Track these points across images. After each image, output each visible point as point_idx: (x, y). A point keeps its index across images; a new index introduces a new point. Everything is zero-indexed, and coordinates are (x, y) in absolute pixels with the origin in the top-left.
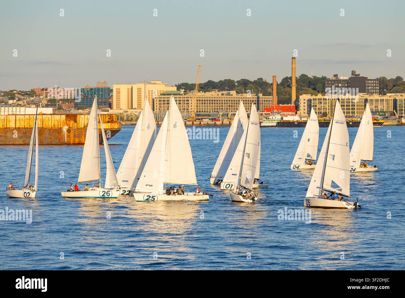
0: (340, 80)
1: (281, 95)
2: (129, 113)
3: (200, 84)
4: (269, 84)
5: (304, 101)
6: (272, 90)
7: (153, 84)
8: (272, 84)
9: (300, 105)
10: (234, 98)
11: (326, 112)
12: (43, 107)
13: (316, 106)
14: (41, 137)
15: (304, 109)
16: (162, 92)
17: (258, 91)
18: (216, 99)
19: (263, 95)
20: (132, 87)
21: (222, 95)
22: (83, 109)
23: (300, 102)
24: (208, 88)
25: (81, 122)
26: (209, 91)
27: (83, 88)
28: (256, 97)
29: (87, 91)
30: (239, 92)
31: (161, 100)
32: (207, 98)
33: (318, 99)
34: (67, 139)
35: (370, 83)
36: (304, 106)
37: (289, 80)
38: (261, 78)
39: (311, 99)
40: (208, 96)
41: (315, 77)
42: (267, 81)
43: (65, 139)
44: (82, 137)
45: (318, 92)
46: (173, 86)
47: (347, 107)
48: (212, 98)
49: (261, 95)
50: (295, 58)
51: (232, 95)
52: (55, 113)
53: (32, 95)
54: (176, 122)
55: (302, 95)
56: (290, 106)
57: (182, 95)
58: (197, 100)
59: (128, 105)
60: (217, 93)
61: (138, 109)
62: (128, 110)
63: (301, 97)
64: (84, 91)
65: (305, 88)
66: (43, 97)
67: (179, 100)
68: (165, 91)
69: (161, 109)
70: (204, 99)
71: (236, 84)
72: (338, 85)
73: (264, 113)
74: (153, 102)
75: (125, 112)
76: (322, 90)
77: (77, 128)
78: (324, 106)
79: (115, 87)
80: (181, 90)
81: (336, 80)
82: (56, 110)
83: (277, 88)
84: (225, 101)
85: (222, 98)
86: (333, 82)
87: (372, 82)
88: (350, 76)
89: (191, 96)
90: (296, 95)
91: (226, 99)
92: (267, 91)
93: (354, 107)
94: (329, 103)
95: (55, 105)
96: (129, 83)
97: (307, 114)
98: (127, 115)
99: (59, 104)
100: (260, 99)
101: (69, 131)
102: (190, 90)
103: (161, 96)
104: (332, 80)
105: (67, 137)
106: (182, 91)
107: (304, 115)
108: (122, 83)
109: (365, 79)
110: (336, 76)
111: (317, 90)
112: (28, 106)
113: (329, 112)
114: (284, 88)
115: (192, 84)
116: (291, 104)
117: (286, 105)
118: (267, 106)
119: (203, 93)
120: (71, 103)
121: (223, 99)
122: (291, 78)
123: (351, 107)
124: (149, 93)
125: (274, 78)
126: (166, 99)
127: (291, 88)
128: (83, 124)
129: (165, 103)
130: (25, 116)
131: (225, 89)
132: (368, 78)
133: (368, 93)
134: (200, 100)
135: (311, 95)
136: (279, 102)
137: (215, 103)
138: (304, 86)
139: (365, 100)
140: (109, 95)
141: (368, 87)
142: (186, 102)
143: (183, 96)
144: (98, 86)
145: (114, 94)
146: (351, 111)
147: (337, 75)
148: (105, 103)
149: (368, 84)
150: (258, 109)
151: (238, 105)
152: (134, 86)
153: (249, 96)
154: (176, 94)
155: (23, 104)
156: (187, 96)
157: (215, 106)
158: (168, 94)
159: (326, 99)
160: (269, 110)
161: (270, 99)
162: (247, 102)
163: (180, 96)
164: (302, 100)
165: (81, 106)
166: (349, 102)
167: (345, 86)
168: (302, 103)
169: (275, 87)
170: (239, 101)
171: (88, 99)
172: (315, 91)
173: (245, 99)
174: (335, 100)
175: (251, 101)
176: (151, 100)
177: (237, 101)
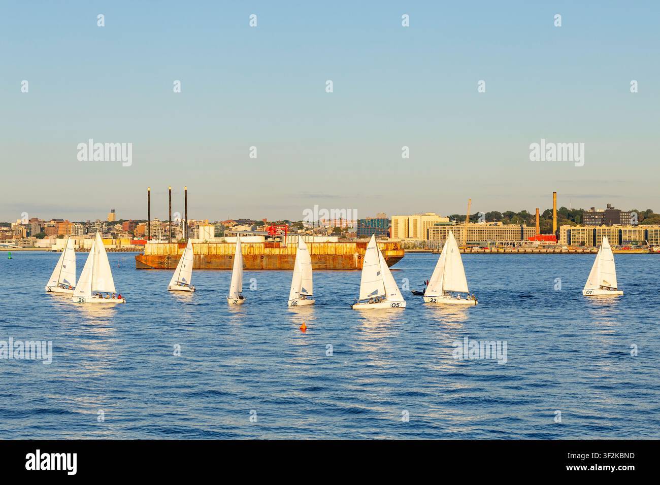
0: (597, 212)
1: (543, 226)
2: (406, 242)
3: (470, 216)
4: (531, 215)
5: (565, 232)
6: (535, 222)
7: (427, 215)
8: (535, 216)
9: (561, 235)
10: (501, 228)
11: (584, 242)
12: (329, 236)
13: (575, 236)
14: (335, 263)
15: (564, 239)
16: (436, 223)
17: (523, 222)
18: (484, 229)
19: (527, 226)
21: (490, 226)
22: (364, 238)
23: (560, 232)
24: (476, 219)
27: (365, 219)
28: (521, 227)
29: (369, 222)
30: (505, 223)
31: (435, 230)
33: (577, 229)
34: (357, 265)
36: (564, 236)
38: (524, 210)
39: (571, 230)
40: (478, 227)
41: (573, 210)
42: (530, 213)
43: (355, 265)
46: (445, 217)
48: (481, 228)
49: (524, 226)
50: (556, 192)
51: (499, 226)
52: (340, 241)
53: (319, 225)
55: (562, 226)
56: (552, 236)
58: (468, 230)
59: (405, 234)
60: (486, 224)
61: (414, 238)
62: (405, 239)
63: (561, 228)
64: (365, 222)
65: (565, 220)
66: (328, 227)
68: (438, 222)
69: (435, 238)
70: (473, 229)
71: (502, 216)
72: (595, 217)
73: (528, 242)
74: (428, 232)
75: (402, 240)
76: (580, 221)
78: (582, 235)
79: (393, 218)
81: (593, 213)
82: (340, 238)
83: (540, 219)
84: (492, 231)
85: (490, 228)
86: (590, 215)
87: (625, 214)
88: (606, 209)
89: (462, 227)
90: (557, 226)
91: (493, 229)
92: (530, 222)
94: (586, 233)
95: (340, 234)
96: (406, 215)
97: (567, 243)
98: (404, 243)
99: (343, 234)
100: (524, 230)
102: (461, 221)
103: (435, 227)
104: (589, 213)
105: (358, 263)
106: (454, 222)
108: (400, 215)
109: (619, 212)
110: (593, 208)
111: (576, 222)
112: (315, 235)
113: (586, 241)
114: (546, 219)
115: (463, 216)
116: (552, 234)
117: (548, 235)
118: (531, 236)
119: (473, 224)
120: (353, 232)
122: (552, 211)
124: (424, 224)
125: (537, 210)
126: (439, 229)
127: (552, 219)
129: (439, 233)
130: (320, 244)
131: (493, 220)
132: (622, 211)
133: (622, 224)
134: (470, 230)
135: (571, 226)
136: (542, 232)
137: (483, 233)
138: (563, 218)
139: (619, 231)
140: (388, 225)
141: (622, 218)
142: (457, 232)
143: (455, 226)
144: (378, 217)
145: (393, 224)
148: (384, 233)
149: (622, 216)
150: (522, 238)
151: (504, 234)
152: (410, 217)
153: (514, 227)
154: (448, 225)
155: (310, 233)
156: (458, 226)
157: (483, 236)
158: (441, 225)
159: (584, 230)
160: (533, 239)
161: (533, 230)
162: (513, 232)
163: (452, 226)
164: (563, 230)
165: (362, 235)
166: (605, 233)
167: (601, 218)
168: (563, 233)
169: (538, 218)
170: (505, 231)
171: (369, 229)
172: (574, 222)
173: (511, 230)
174: (592, 230)
175: (516, 231)
176: (425, 230)
177: (503, 231)
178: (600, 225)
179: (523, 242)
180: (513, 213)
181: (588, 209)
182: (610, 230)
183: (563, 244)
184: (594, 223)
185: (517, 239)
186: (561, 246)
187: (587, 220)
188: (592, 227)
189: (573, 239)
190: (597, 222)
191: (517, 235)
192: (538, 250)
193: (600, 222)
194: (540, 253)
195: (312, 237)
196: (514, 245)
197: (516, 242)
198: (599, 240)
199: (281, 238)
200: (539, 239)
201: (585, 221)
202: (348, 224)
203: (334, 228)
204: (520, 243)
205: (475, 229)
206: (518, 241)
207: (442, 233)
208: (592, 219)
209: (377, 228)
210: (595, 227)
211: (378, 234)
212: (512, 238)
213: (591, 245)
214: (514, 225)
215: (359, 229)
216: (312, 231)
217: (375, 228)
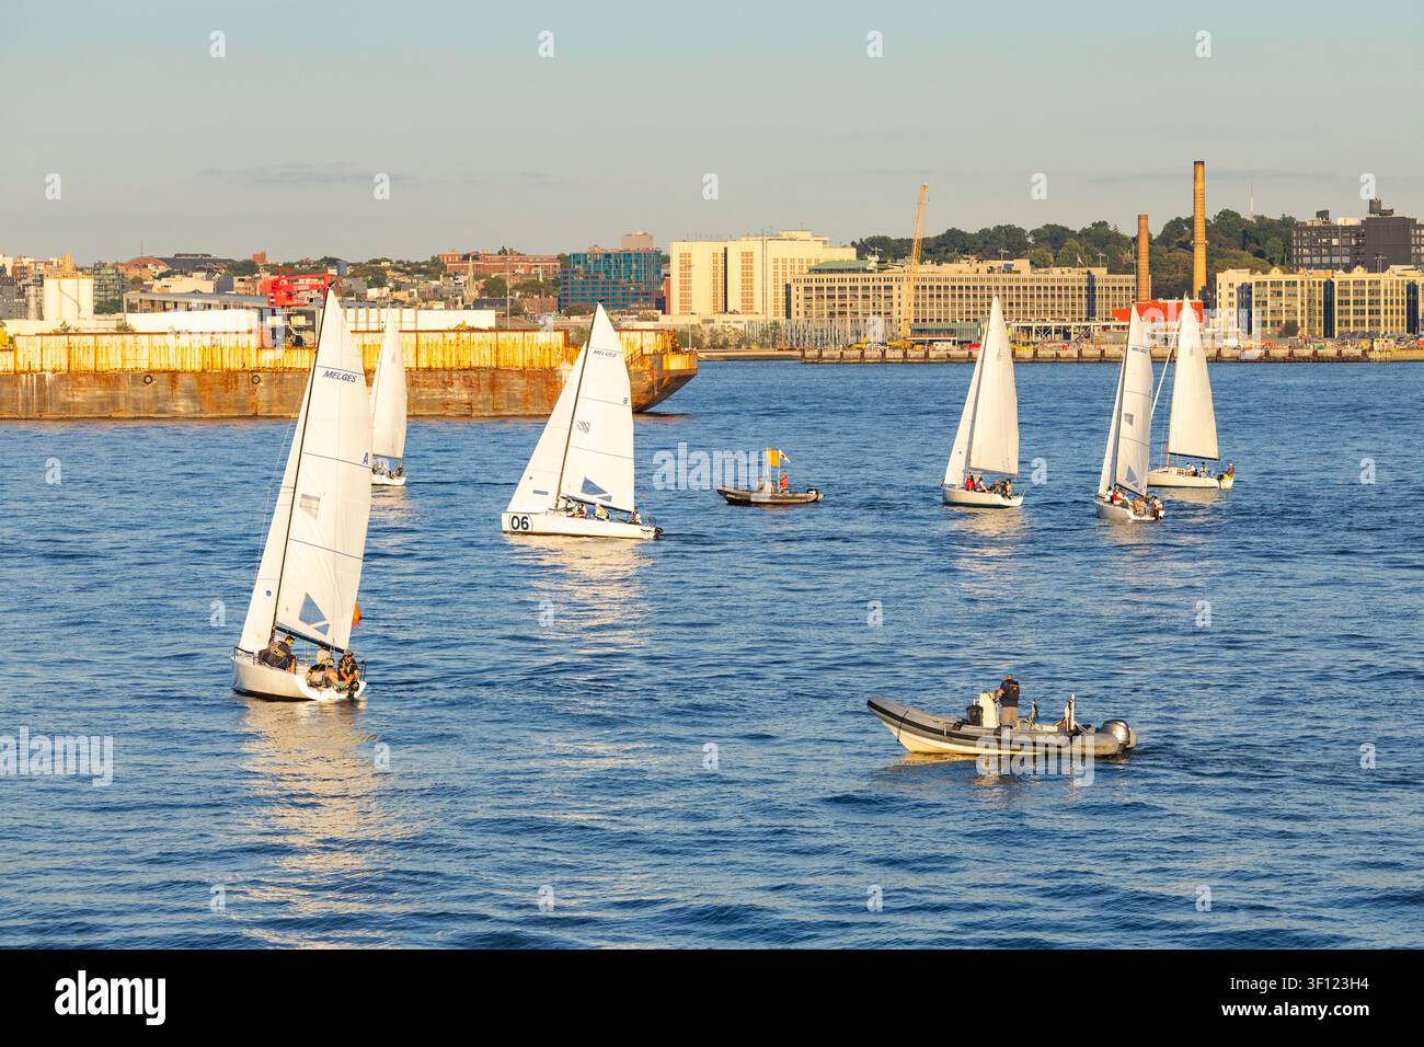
0: (1336, 227)
1: (1162, 273)
2: (717, 325)
3: (925, 240)
4: (1125, 238)
5: (1231, 291)
6: (1136, 258)
7: (785, 240)
8: (1135, 240)
9: (1218, 300)
10: (1025, 280)
11: (1295, 322)
12: (467, 308)
13: (1265, 303)
14: (497, 396)
16: (813, 264)
17: (1095, 259)
18: (971, 284)
19: (1109, 272)
20: (726, 249)
21: (989, 272)
22: (582, 313)
23: (1218, 291)
24: (947, 251)
26: (950, 261)
27: (584, 251)
28: (1087, 276)
29: (596, 261)
30: (1038, 262)
31: (811, 288)
32: (946, 280)
33: (1271, 282)
36: (1231, 303)
37: (1186, 229)
38: (1102, 220)
39: (1251, 284)
40: (949, 276)
41: (1261, 219)
42: (1121, 231)
45: (1272, 262)
46: (845, 246)
47: (1356, 307)
48: (961, 280)
49: (1100, 272)
50: (1203, 163)
51: (1019, 272)
52: (504, 325)
53: (436, 274)
55: (1223, 270)
56: (1190, 304)
57: (871, 271)
58: (917, 288)
59: (715, 301)
60: (976, 265)
61: (743, 313)
62: (716, 317)
63: (1220, 277)
64: (586, 262)
65: (1233, 251)
66: (466, 278)
67: (863, 288)
68: (821, 261)
69: (811, 313)
70: (935, 284)
71: (1030, 240)
72: (1330, 241)
73: (1112, 324)
74: (788, 294)
75: (707, 321)
76: (1281, 256)
78: (1289, 302)
79: (675, 250)
80: (869, 258)
81: (1324, 228)
82: (505, 316)
83: (1150, 250)
84: (997, 288)
85: (989, 280)
86: (1314, 234)
88: (1366, 215)
89: (898, 275)
90: (1207, 272)
91: (1001, 284)
92: (1119, 260)
93: (1375, 307)
94: (1302, 295)
95: (504, 303)
96: (719, 239)
97: (1239, 327)
98: (711, 330)
99: (512, 301)
100: (1097, 285)
102: (895, 258)
103: (810, 276)
104: (1312, 228)
106: (873, 261)
107: (1230, 330)
108: (697, 239)
109: (1408, 224)
110: (1323, 214)
111: (1268, 258)
112: (424, 305)
113: (1303, 322)
114: (1170, 251)
115: (901, 241)
116: (1191, 298)
117: (1176, 301)
118: (1121, 305)
119: (935, 267)
120: (547, 296)
121: (993, 284)
122: (1190, 222)
123: (1367, 307)
124: (776, 267)
125: (1143, 222)
126: (825, 285)
127: (1192, 250)
129: (823, 297)
130: (420, 334)
131: (998, 254)
132: (1418, 222)
133: (1418, 265)
134: (924, 288)
135: (1251, 273)
136: (1156, 293)
137: (968, 296)
138: (1229, 246)
139: (1408, 286)
140: (659, 272)
141: (1419, 246)
142: (883, 293)
143: (876, 275)
144: (626, 247)
145: (675, 269)
146: (1367, 317)
147: (1327, 212)
148: (646, 297)
149: (1418, 239)
150: (1091, 313)
151: (1035, 300)
152: (730, 245)
153: (1067, 275)
154: (853, 271)
155: (408, 300)
156: (885, 274)
157: (968, 305)
158: (831, 271)
159: (1295, 283)
160: (1127, 314)
161: (1131, 285)
162: (1063, 293)
163: (867, 275)
164: (1224, 286)
165: (575, 304)
166: (1363, 293)
167: (1350, 246)
168: (1225, 295)
169: (1144, 248)
170: (1039, 288)
171: (598, 283)
172: (1262, 260)
173: (1056, 285)
174: (1320, 286)
175: (1073, 289)
176: (780, 288)
177: (1032, 288)
178: (1348, 269)
179: (1096, 325)
180: (1064, 229)
181: (1307, 217)
182: (1378, 283)
183: (1225, 328)
184: (1326, 260)
185: (1077, 316)
186: (1219, 337)
187: (1306, 251)
188: (1321, 276)
189: (1257, 312)
190: (1336, 260)
191: (1077, 301)
193: (1346, 260)
195: (411, 312)
196: (1067, 336)
197: (1073, 324)
198: (1344, 317)
199: (310, 315)
200: (1149, 314)
201: (1298, 256)
202: (531, 267)
203: (484, 284)
204: (1086, 327)
205: (942, 284)
206: (1080, 320)
207: (834, 297)
208: (1321, 247)
209: (622, 280)
210: (1330, 276)
211: (628, 300)
212: (1060, 312)
213: (1317, 333)
214: (1069, 271)
215: (566, 284)
216: (413, 293)
217: (618, 283)
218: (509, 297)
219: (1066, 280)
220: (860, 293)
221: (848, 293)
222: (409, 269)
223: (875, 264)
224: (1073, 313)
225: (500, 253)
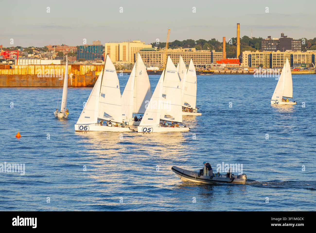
0: (273, 40)
1: (229, 51)
2: (117, 64)
3: (169, 43)
4: (220, 43)
5: (246, 56)
6: (222, 48)
7: (134, 43)
8: (222, 43)
9: (243, 59)
10: (194, 53)
11: (262, 64)
12: (53, 59)
13: (255, 59)
14: (53, 82)
15: (246, 62)
16: (141, 49)
17: (212, 48)
18: (181, 54)
19: (216, 51)
20: (119, 45)
21: (185, 51)
22: (82, 61)
23: (243, 56)
24: (175, 46)
25: (83, 70)
26: (176, 48)
27: (83, 45)
28: (211, 52)
29: (86, 48)
30: (198, 49)
32: (174, 53)
33: (256, 54)
34: (72, 83)
35: (295, 43)
36: (246, 60)
37: (235, 40)
38: (214, 38)
39: (251, 55)
41: (254, 38)
42: (219, 41)
43: (71, 83)
44: (83, 82)
45: (256, 49)
46: (149, 44)
47: (278, 61)
48: (178, 53)
49: (214, 51)
50: (239, 24)
51: (193, 51)
52: (63, 64)
53: (45, 51)
54: (141, 71)
55: (244, 51)
56: (236, 59)
57: (155, 51)
58: (167, 55)
59: (116, 58)
60: (182, 49)
61: (123, 61)
62: (116, 62)
64: (84, 48)
65: (247, 46)
66: (53, 52)
67: (154, 55)
68: (143, 48)
71: (196, 43)
72: (271, 44)
73: (216, 64)
74: (135, 56)
75: (114, 63)
76: (259, 47)
77: (80, 75)
78: (261, 59)
79: (106, 45)
81: (270, 41)
82: (63, 61)
83: (226, 46)
84: (187, 55)
85: (185, 53)
86: (267, 42)
87: (296, 42)
88: (280, 37)
89: (162, 52)
90: (240, 51)
92: (218, 48)
93: (282, 61)
94: (264, 57)
95: (63, 58)
96: (117, 42)
97: (248, 65)
98: (115, 65)
100: (213, 54)
101: (74, 77)
102: (162, 48)
103: (140, 52)
104: (267, 40)
105: (73, 81)
106: (156, 48)
107: (246, 66)
108: (112, 42)
109: (291, 40)
110: (269, 37)
111: (255, 48)
112: (42, 59)
113: (264, 64)
114: (231, 46)
115: (163, 43)
116: (236, 58)
117: (232, 59)
118: (218, 60)
119: (171, 50)
120: (74, 56)
121: (186, 54)
122: (236, 39)
123: (280, 61)
124: (132, 50)
125: (224, 39)
126: (144, 54)
127: (236, 46)
128: (84, 72)
129: (143, 57)
130: (42, 66)
131: (188, 47)
132: (293, 39)
133: (293, 50)
135: (251, 52)
136: (227, 57)
138: (245, 45)
139: (291, 55)
140: (102, 51)
141: (293, 45)
142: (158, 56)
143: (157, 52)
144: (94, 44)
145: (106, 50)
146: (280, 63)
147: (270, 36)
148: (99, 57)
149: (293, 43)
150: (212, 61)
151: (197, 58)
152: (120, 44)
153: (205, 52)
154: (151, 51)
155: (38, 57)
156: (159, 51)
158: (145, 51)
159: (262, 54)
160: (220, 62)
161: (221, 55)
162: (204, 56)
163: (154, 52)
164: (245, 55)
165: (81, 59)
166: (279, 57)
167: (276, 45)
168: (245, 57)
169: (224, 45)
170: (198, 55)
171: (86, 53)
172: (254, 49)
173: (202, 54)
174: (268, 55)
175: (206, 55)
176: (133, 55)
177: (196, 55)
178: (276, 51)
179: (212, 65)
180: (204, 40)
181: (265, 38)
182: (283, 54)
183: (244, 66)
184: (270, 49)
186: (243, 68)
187: (265, 46)
188: (269, 53)
189: (253, 62)
190: (273, 48)
191: (207, 58)
192: (223, 71)
193: (275, 48)
194: (225, 73)
195: (39, 60)
196: (205, 67)
197: (206, 64)
198: (274, 63)
199: (13, 61)
200: (225, 62)
201: (263, 48)
202: (70, 49)
203: (58, 53)
204: (210, 65)
205: (173, 54)
206: (208, 63)
207: (146, 57)
208: (269, 45)
209: (93, 53)
210: (271, 53)
211: (94, 58)
212: (203, 61)
213: (268, 67)
214: (205, 51)
215: (79, 53)
216: (40, 55)
217: (92, 53)
218: (64, 57)
219: (205, 53)
220: (153, 56)
221: (150, 56)
222: (39, 49)
223: (156, 49)
224: (206, 62)
225: (62, 46)
